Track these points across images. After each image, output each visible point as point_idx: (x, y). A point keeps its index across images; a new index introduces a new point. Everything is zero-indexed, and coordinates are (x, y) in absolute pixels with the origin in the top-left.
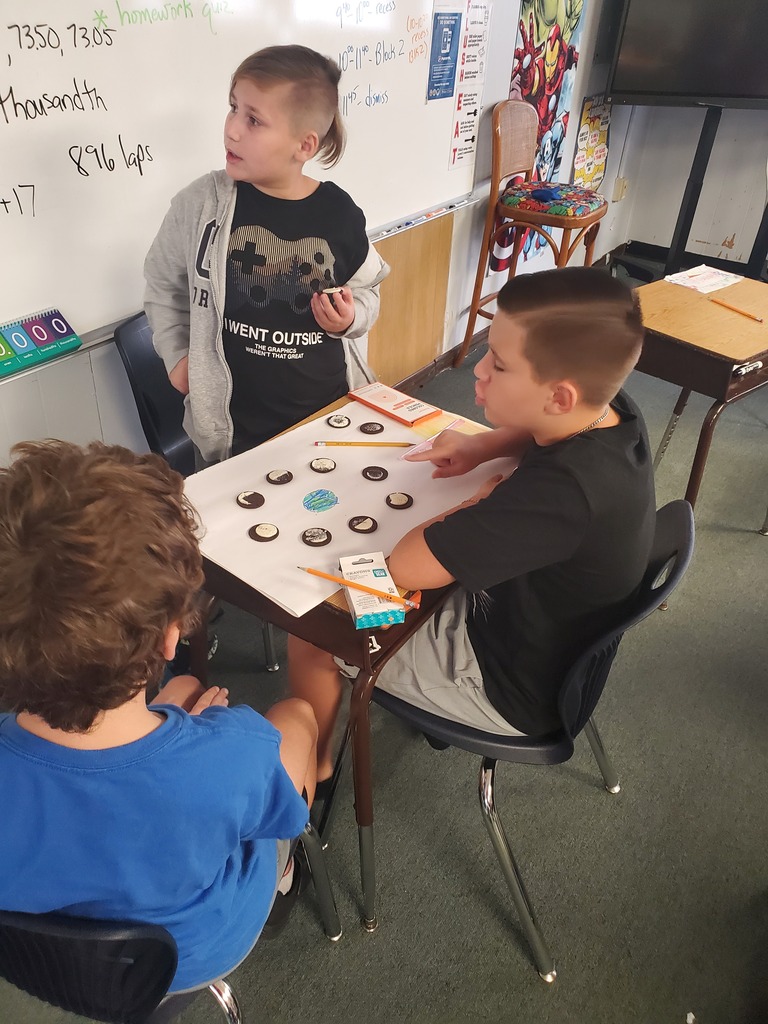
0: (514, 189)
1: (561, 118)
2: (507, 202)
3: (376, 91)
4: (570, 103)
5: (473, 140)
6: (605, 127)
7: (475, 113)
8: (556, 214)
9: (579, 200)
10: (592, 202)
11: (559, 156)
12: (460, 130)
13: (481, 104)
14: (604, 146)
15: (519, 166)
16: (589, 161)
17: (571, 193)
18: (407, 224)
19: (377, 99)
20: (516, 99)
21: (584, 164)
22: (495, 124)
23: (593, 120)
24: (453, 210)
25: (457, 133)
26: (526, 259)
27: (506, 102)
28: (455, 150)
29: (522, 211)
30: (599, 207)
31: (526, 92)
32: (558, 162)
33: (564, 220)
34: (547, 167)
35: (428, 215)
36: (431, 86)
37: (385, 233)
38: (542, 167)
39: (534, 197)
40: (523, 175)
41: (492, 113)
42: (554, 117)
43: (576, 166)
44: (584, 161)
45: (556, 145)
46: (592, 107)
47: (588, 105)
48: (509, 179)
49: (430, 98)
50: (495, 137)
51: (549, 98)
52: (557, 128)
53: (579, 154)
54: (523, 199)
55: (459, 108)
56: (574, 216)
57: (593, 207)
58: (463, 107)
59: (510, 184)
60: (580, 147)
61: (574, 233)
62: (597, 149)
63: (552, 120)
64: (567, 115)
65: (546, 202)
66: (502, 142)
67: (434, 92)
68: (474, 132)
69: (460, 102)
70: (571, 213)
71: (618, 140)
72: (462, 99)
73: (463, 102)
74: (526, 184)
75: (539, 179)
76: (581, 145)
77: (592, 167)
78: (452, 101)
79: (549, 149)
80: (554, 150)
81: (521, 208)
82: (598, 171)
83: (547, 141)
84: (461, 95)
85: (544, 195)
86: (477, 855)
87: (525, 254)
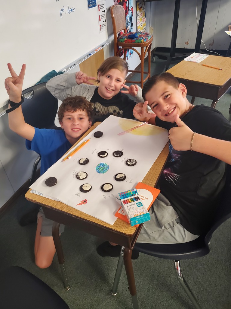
0: (122, 36)
1: (131, 9)
2: (120, 41)
3: (71, 8)
4: (133, 3)
5: (105, 21)
6: (144, 11)
7: (104, 11)
8: (138, 43)
9: (144, 36)
10: (148, 37)
11: (132, 23)
12: (101, 18)
13: (106, 8)
14: (144, 17)
15: (121, 28)
16: (141, 23)
17: (140, 35)
18: (90, 54)
19: (72, 10)
20: (116, 4)
21: (140, 24)
22: (112, 14)
23: (140, 9)
24: (103, 47)
25: (100, 19)
26: (127, 59)
27: (113, 6)
28: (100, 26)
29: (126, 43)
30: (151, 38)
31: (119, 2)
32: (132, 24)
33: (141, 44)
34: (129, 27)
35: (96, 50)
36: (89, 3)
37: (83, 59)
38: (128, 27)
39: (129, 38)
40: (123, 31)
41: (110, 10)
42: (129, 9)
43: (137, 25)
44: (139, 23)
45: (131, 19)
46: (139, 4)
47: (138, 3)
48: (118, 33)
49: (89, 7)
50: (113, 19)
51: (126, 2)
52: (130, 12)
53: (138, 21)
54: (125, 39)
55: (99, 10)
56: (144, 42)
57: (149, 38)
58: (100, 10)
59: (119, 35)
60: (138, 19)
61: (145, 48)
62: (143, 18)
63: (128, 11)
64: (132, 8)
65: (134, 39)
66: (115, 20)
67: (90, 5)
68: (105, 18)
69: (99, 8)
70: (143, 41)
71: (148, 14)
72: (100, 7)
73: (100, 8)
74: (125, 34)
75: (127, 31)
76: (138, 17)
77: (142, 24)
78: (96, 7)
79: (129, 21)
80: (130, 21)
81: (125, 42)
82: (144, 26)
83: (128, 18)
84: (99, 5)
85: (132, 37)
86: (170, 282)
87: (127, 57)
